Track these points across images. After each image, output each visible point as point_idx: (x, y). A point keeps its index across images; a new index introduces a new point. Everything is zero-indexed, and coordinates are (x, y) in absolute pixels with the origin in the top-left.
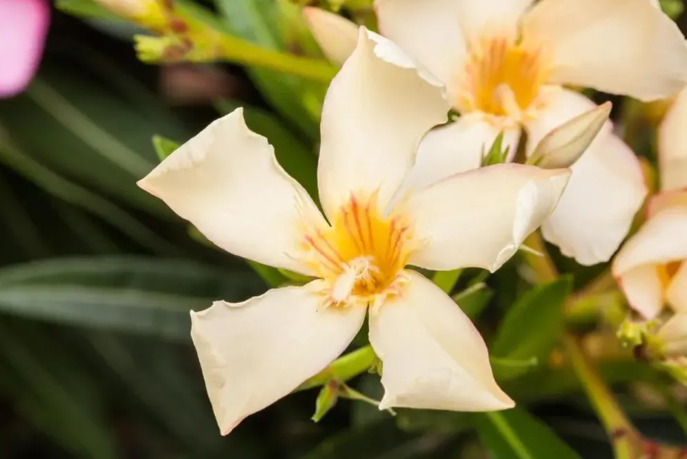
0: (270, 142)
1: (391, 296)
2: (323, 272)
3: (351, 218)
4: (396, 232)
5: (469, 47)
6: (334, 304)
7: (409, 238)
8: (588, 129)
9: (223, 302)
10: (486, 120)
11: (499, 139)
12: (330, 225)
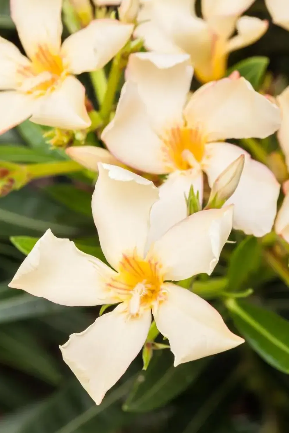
0: (71, 240)
1: (161, 302)
2: (122, 298)
3: (127, 265)
4: (153, 266)
5: (160, 137)
6: (133, 316)
7: (161, 266)
8: (236, 172)
9: (74, 334)
10: (182, 174)
11: (192, 189)
12: (117, 272)
